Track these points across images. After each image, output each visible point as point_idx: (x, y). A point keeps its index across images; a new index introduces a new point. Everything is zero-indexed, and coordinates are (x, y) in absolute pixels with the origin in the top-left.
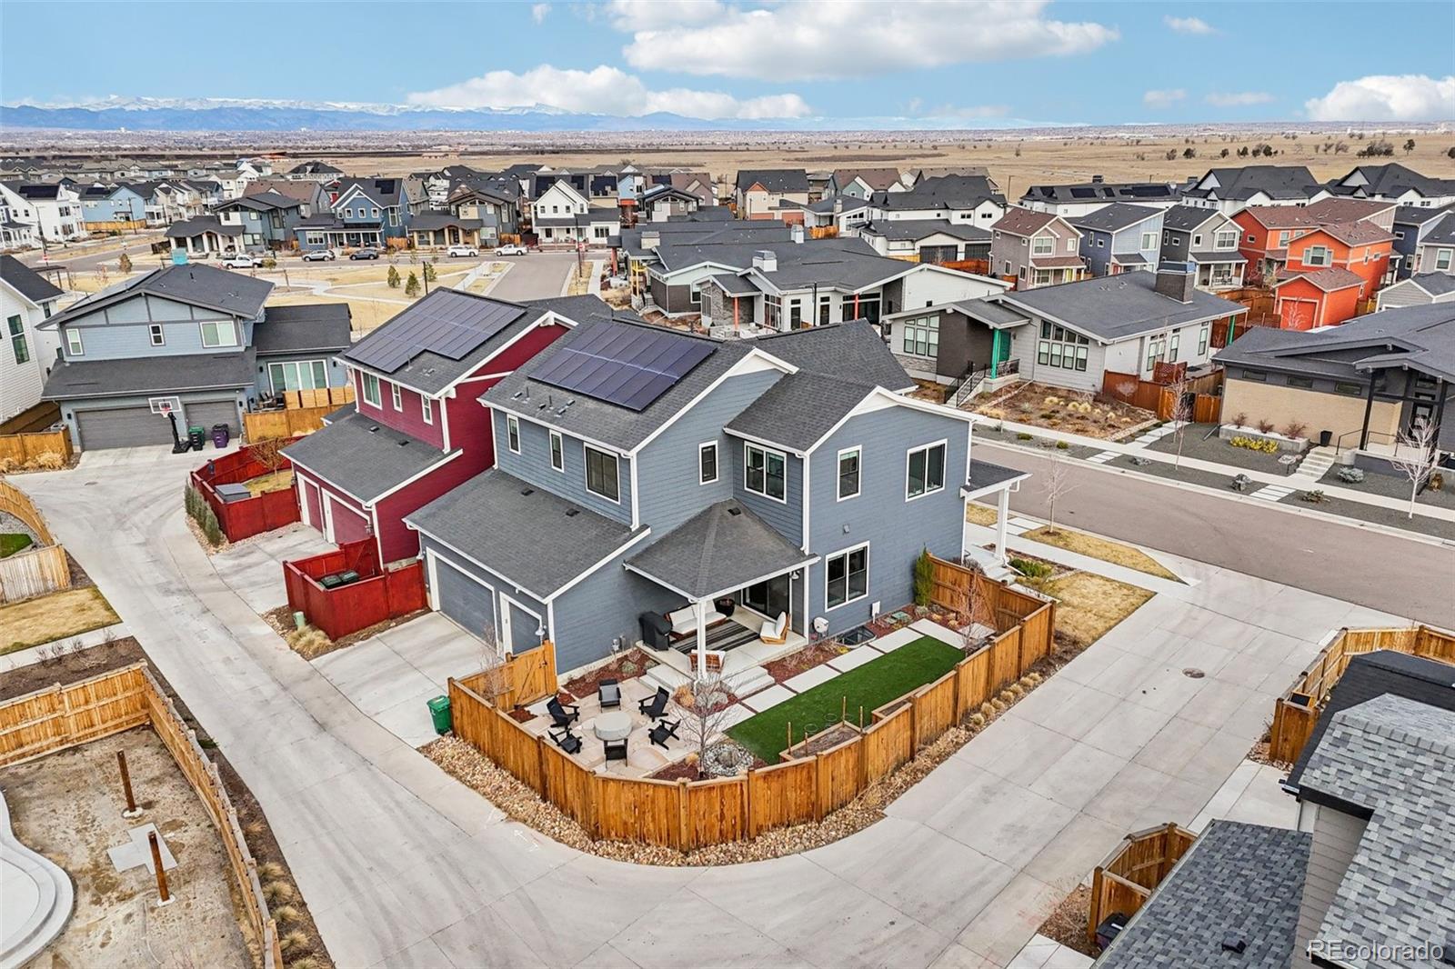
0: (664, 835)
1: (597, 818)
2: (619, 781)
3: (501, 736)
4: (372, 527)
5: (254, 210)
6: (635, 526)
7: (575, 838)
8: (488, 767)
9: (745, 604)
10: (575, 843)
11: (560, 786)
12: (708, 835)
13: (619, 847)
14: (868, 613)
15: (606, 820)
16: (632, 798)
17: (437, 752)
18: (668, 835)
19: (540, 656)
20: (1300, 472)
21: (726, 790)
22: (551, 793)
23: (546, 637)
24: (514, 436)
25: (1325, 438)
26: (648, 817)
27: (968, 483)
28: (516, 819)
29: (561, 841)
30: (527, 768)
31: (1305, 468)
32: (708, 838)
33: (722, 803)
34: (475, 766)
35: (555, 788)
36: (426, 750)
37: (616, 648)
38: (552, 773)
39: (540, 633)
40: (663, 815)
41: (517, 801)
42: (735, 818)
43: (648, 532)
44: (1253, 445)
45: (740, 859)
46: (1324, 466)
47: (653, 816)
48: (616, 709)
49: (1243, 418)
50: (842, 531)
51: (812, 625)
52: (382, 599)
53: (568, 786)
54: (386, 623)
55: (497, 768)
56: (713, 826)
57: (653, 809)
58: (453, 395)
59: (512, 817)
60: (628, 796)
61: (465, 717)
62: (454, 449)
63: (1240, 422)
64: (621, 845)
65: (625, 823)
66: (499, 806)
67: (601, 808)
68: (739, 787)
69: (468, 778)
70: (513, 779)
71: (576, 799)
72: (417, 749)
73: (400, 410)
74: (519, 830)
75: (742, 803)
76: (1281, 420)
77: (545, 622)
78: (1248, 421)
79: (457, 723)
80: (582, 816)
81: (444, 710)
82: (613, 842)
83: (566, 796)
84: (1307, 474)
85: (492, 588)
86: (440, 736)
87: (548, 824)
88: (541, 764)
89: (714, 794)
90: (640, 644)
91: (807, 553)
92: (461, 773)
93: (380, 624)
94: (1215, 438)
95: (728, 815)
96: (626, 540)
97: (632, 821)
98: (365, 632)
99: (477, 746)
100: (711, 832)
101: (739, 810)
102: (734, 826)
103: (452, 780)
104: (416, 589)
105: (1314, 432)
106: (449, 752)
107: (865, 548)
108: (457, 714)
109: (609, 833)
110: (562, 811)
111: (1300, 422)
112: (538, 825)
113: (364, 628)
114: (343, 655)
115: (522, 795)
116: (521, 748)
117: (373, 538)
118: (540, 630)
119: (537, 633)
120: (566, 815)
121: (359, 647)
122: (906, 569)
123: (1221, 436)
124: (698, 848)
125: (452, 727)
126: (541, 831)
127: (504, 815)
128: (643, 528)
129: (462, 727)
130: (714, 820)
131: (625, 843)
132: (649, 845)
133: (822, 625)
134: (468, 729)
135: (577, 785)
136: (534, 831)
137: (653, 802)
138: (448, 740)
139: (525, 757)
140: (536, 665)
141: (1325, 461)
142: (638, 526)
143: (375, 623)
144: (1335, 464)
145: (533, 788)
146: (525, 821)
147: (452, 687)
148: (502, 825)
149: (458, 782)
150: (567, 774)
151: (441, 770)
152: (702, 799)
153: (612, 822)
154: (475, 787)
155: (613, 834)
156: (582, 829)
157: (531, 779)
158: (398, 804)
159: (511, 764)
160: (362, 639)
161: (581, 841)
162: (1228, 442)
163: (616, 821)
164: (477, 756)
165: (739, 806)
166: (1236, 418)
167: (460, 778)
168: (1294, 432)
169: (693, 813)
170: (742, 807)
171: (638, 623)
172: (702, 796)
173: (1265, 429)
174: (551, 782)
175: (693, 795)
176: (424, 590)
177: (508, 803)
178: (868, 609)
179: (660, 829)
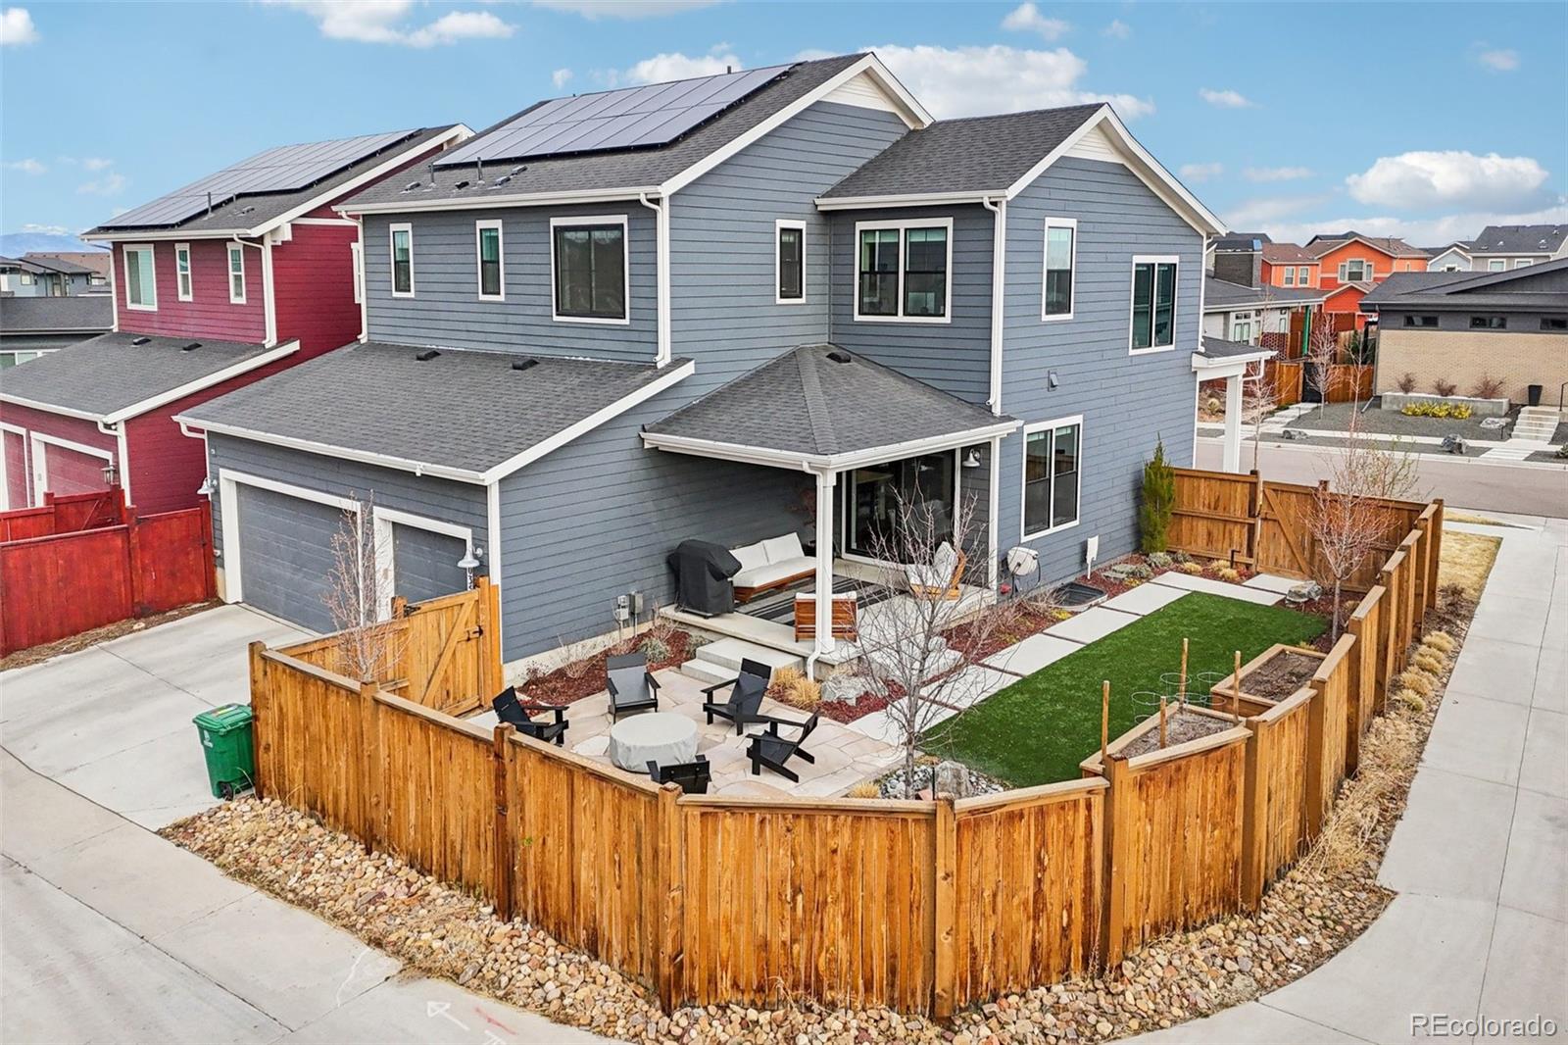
0: (880, 971)
1: (679, 939)
2: (751, 808)
3: (383, 763)
4: (116, 471)
5: (27, 272)
6: (663, 358)
7: (609, 1008)
8: (347, 852)
9: (849, 550)
10: (611, 1022)
11: (557, 863)
12: (1002, 961)
13: (745, 1024)
14: (1077, 559)
15: (705, 940)
16: (787, 863)
17: (210, 834)
18: (892, 971)
19: (467, 612)
20: (1518, 437)
21: (1052, 820)
22: (527, 894)
23: (482, 570)
24: (402, 267)
25: (1534, 394)
26: (834, 920)
27: (1202, 349)
28: (429, 972)
29: (567, 1021)
30: (454, 832)
31: (1522, 431)
32: (1001, 973)
33: (1039, 860)
34: (310, 854)
35: (542, 873)
36: (181, 832)
37: (624, 614)
38: (532, 831)
39: (468, 562)
40: (877, 911)
41: (428, 924)
42: (1069, 907)
43: (688, 369)
44: (1436, 410)
45: (1105, 1027)
46: (1549, 426)
47: (848, 915)
48: (649, 716)
49: (1409, 381)
50: (1045, 384)
51: (1004, 563)
52: (118, 576)
53: (585, 857)
54: (125, 624)
55: (369, 852)
56: (1015, 934)
57: (847, 891)
58: (287, 235)
59: (417, 967)
60: (774, 858)
61: (289, 735)
62: (282, 340)
63: (1407, 386)
64: (752, 1014)
65: (765, 946)
66: (378, 943)
67: (693, 903)
68: (1082, 812)
69: (292, 882)
70: (413, 875)
71: (610, 889)
72: (159, 833)
73: (189, 298)
74: (438, 999)
75: (1089, 860)
76: (1465, 380)
77: (481, 541)
78: (1418, 385)
79: (266, 760)
80: (628, 938)
81: (233, 732)
82: (723, 1008)
83: (573, 887)
84: (1530, 438)
85: (354, 506)
86: (222, 801)
87: (524, 977)
88: (502, 807)
89: (1022, 832)
90: (670, 611)
91: (997, 411)
92: (272, 873)
93: (112, 627)
94: (1377, 410)
95: (1053, 897)
96: (647, 381)
97: (786, 936)
98: (78, 639)
99: (316, 809)
100: (1008, 953)
101: (1079, 884)
102: (1065, 932)
103: (248, 892)
104: (194, 558)
105: (1516, 387)
106: (243, 828)
107: (1075, 427)
108: (267, 734)
109: (712, 980)
110: (558, 939)
111: (1495, 377)
112: (494, 984)
113: (75, 633)
114: (18, 677)
115: (442, 910)
116: (439, 785)
117: (117, 491)
118: (469, 556)
119: (461, 564)
120: (575, 948)
121: (54, 664)
122: (1125, 485)
123: (1384, 406)
124: (976, 1005)
125: (254, 772)
126: (505, 998)
127: (394, 965)
128: (678, 362)
129: (281, 766)
130: (1019, 916)
131: (761, 1010)
132: (833, 1006)
133: (1024, 560)
134: (295, 769)
135: (616, 845)
136: (485, 1001)
137: (849, 870)
138: (243, 805)
139: (452, 805)
140: (459, 633)
141: (1547, 420)
142: (668, 360)
143: (100, 626)
144: (1560, 424)
145: (469, 889)
146: (455, 976)
147: (259, 665)
148: (389, 990)
149: (262, 896)
150: (584, 822)
151: (220, 872)
152: (990, 851)
153: (724, 946)
154: (310, 904)
155: (725, 983)
156: (627, 978)
157: (467, 866)
158: (82, 960)
159: (410, 836)
160: (66, 652)
161: (629, 1012)
162: (1399, 412)
163: (733, 941)
164: (316, 831)
165: (1080, 871)
166: (1403, 380)
167: (269, 886)
168: (1488, 391)
169: (966, 895)
170: (1088, 874)
171: (664, 568)
172: (990, 836)
173: (1446, 391)
174: (529, 857)
175: (967, 836)
176: (211, 561)
177: (403, 932)
178: (1077, 549)
179: (866, 958)
